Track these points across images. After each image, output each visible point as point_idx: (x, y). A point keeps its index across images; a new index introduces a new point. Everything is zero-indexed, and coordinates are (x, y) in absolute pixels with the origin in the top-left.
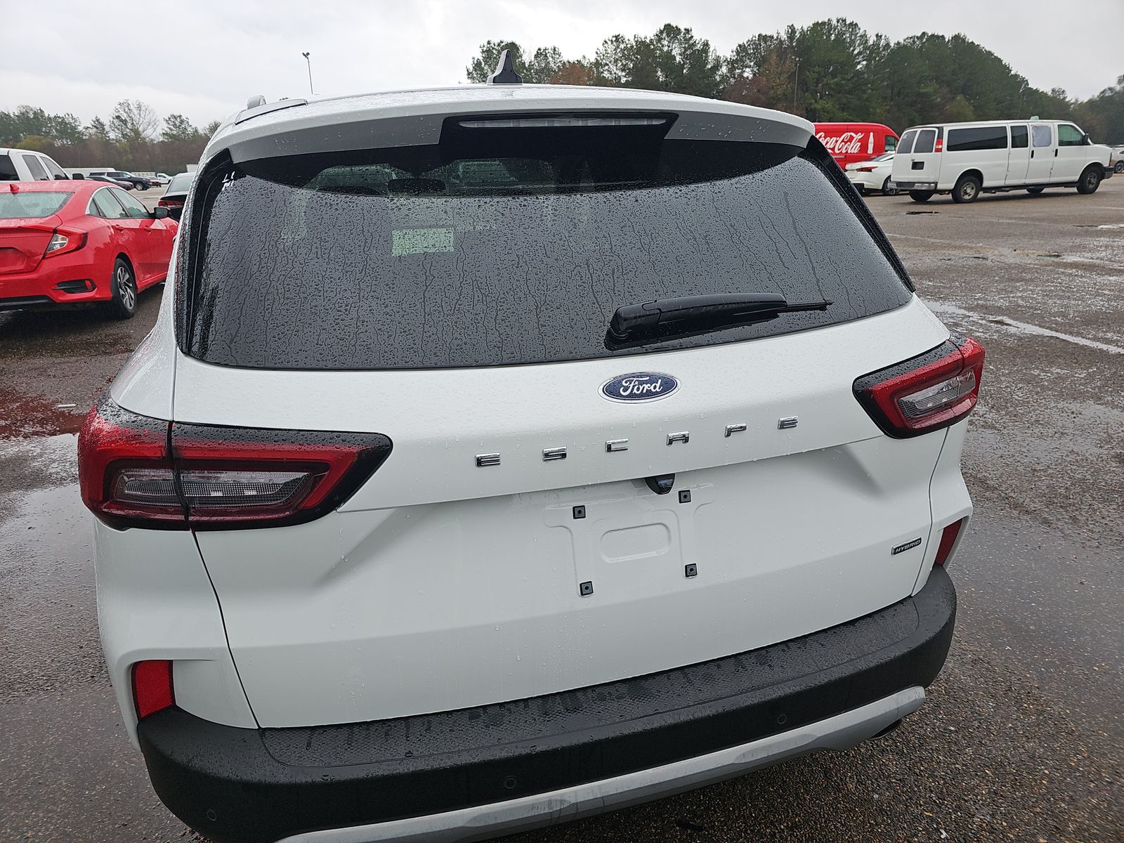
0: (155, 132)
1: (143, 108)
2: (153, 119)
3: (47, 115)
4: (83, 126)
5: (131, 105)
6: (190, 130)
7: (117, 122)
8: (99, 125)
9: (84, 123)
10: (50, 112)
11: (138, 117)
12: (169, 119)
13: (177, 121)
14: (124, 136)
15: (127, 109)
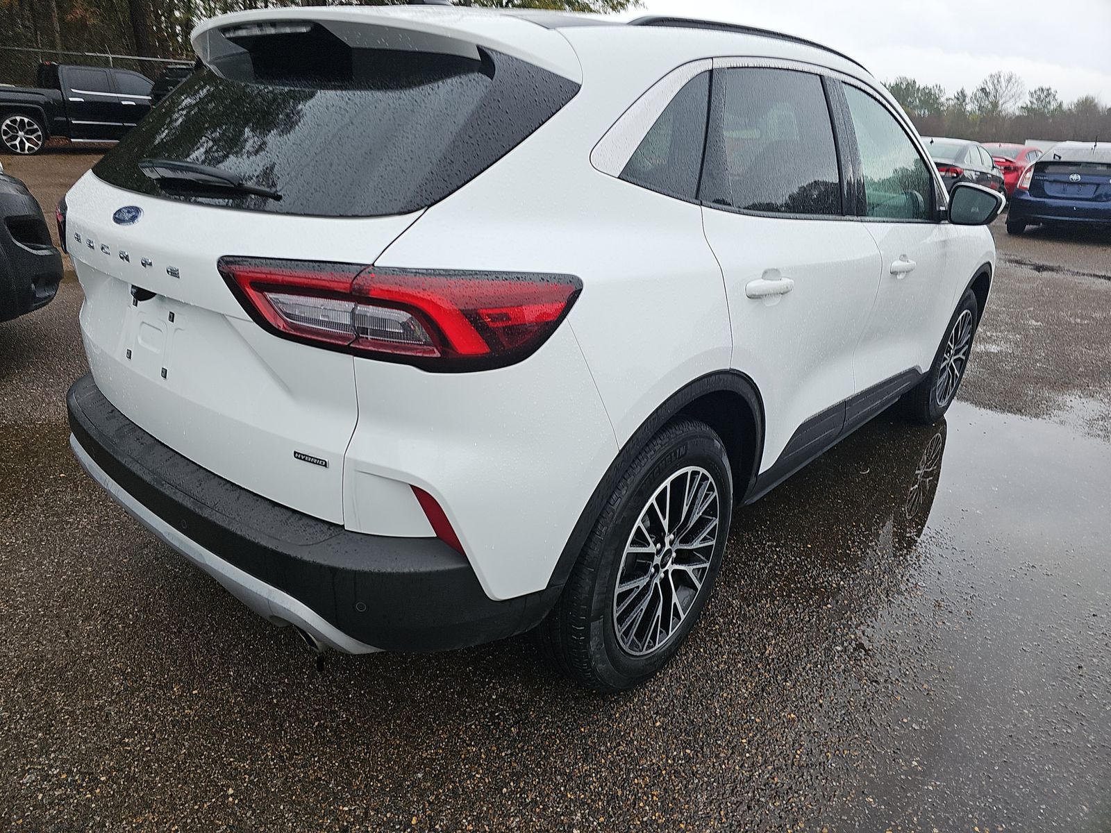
0: (1012, 106)
1: (1013, 80)
2: (1019, 92)
3: (917, 86)
4: (945, 97)
5: (1002, 78)
6: (1053, 105)
7: (980, 94)
8: (962, 96)
9: (948, 95)
10: (921, 84)
11: (1004, 89)
12: (1035, 92)
13: (1045, 94)
14: (980, 108)
15: (996, 81)
